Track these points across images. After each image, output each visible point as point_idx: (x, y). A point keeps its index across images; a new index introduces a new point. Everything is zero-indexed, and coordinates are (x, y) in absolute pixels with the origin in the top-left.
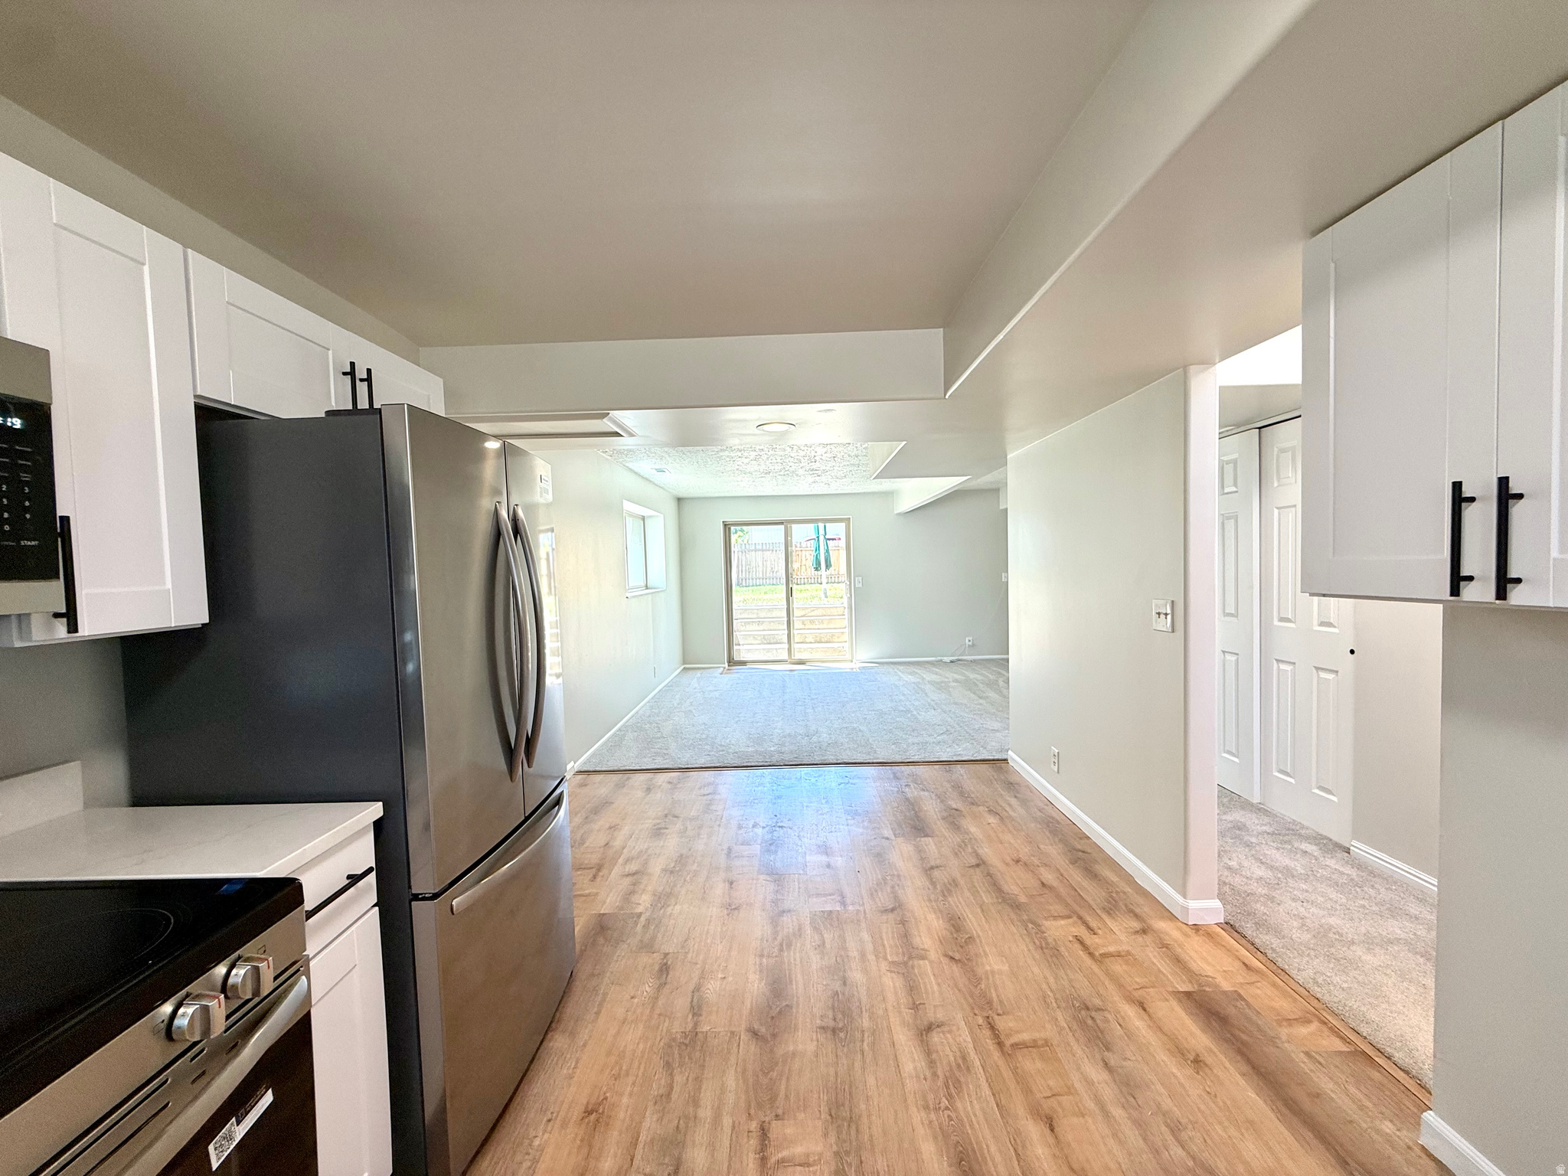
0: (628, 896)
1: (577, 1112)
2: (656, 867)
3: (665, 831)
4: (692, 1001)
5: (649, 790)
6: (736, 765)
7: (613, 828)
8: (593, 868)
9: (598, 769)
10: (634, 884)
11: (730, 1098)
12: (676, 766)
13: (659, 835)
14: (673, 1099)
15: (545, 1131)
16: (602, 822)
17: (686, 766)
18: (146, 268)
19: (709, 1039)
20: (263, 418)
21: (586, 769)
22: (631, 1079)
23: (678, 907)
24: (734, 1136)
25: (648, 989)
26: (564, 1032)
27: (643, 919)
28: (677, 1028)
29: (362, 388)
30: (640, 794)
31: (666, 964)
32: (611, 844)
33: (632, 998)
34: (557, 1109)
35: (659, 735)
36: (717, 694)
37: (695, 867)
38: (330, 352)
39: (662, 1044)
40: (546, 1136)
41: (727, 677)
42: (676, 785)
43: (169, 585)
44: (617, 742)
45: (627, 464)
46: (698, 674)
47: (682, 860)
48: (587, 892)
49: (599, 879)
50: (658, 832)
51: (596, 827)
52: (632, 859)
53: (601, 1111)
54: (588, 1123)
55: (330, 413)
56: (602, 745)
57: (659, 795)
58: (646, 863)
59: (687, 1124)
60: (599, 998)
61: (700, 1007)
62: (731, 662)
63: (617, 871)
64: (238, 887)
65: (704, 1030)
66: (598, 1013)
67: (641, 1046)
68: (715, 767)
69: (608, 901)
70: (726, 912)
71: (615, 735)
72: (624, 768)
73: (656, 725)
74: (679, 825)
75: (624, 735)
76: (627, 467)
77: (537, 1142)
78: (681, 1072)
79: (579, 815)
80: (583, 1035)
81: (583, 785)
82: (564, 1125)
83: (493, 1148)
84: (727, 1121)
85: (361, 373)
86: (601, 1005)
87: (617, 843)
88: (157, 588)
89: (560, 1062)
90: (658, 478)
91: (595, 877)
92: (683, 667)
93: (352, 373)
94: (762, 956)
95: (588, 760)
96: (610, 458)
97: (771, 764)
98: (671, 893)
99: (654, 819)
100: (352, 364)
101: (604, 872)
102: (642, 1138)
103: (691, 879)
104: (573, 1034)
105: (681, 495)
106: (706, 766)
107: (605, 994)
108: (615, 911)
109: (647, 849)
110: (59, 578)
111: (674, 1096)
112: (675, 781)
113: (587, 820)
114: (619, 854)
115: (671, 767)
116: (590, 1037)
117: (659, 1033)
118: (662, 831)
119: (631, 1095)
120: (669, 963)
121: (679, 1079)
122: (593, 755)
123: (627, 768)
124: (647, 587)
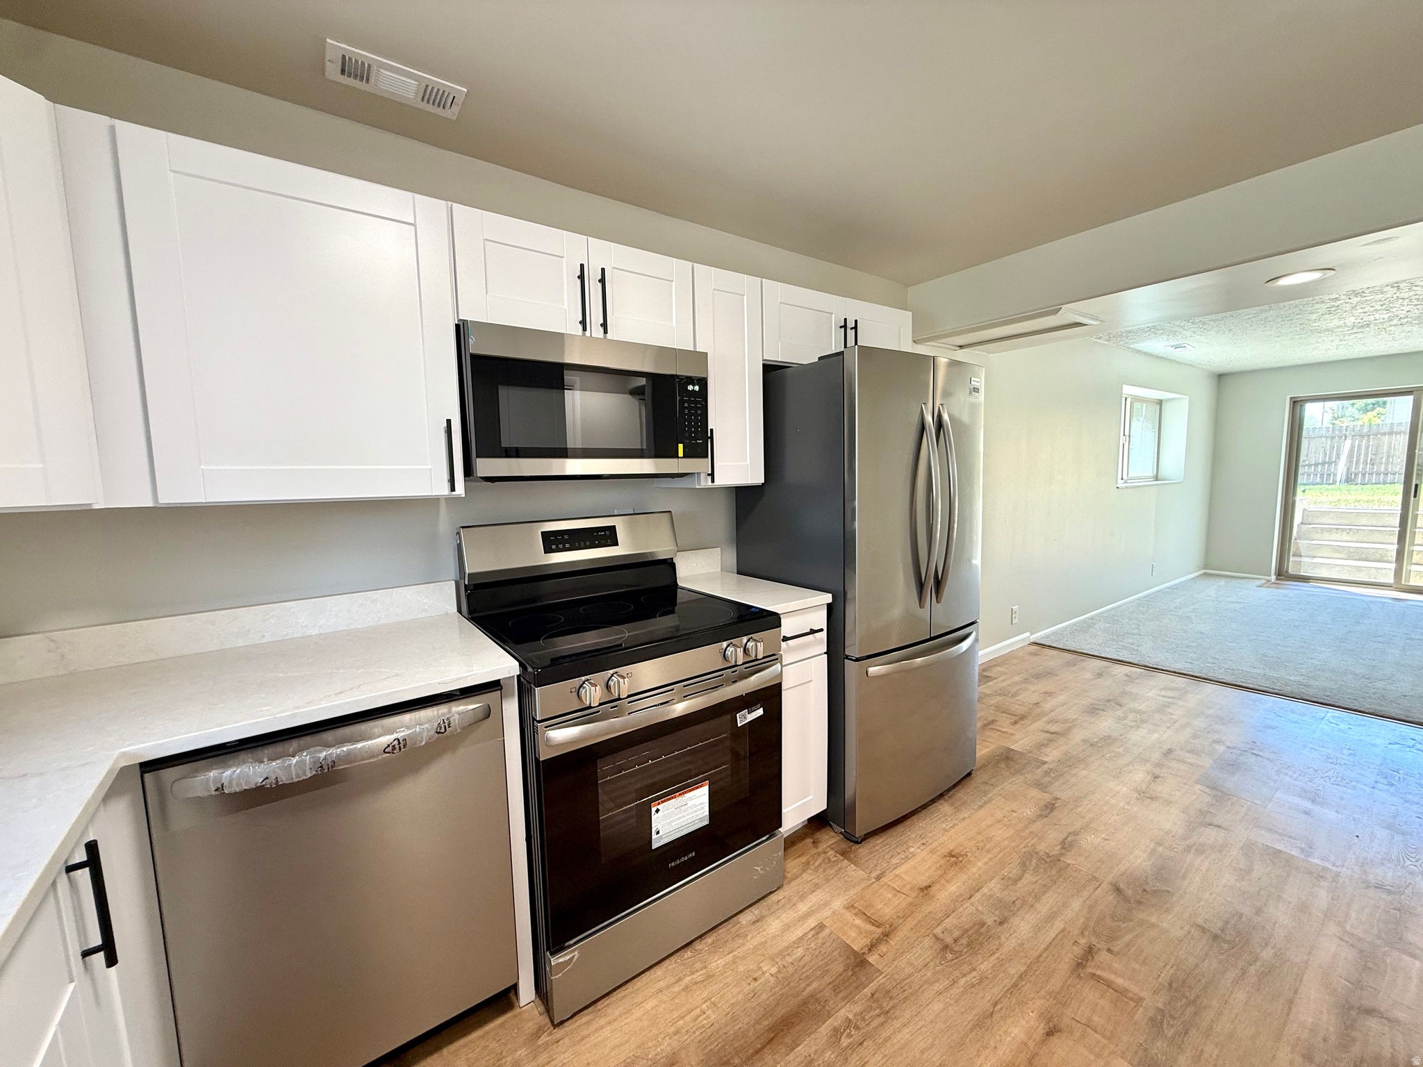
0: (1040, 746)
1: (945, 851)
2: (1078, 736)
3: (1102, 712)
4: (1066, 839)
5: (1100, 675)
6: (1224, 681)
7: (1048, 694)
8: (1016, 716)
9: (1053, 645)
10: (1051, 740)
11: (1069, 914)
12: (1142, 663)
13: (1093, 713)
14: (1018, 885)
15: (919, 848)
16: (1042, 686)
17: (1156, 666)
18: (745, 297)
19: (1069, 869)
20: (795, 366)
21: (1042, 643)
22: (990, 856)
23: (1085, 772)
24: (1060, 936)
25: (1029, 813)
26: (952, 805)
27: (1046, 766)
28: (1042, 847)
29: (851, 334)
30: (1088, 675)
31: (1053, 804)
32: (1041, 704)
33: (1012, 811)
34: (931, 841)
35: (1136, 631)
36: (1238, 606)
37: (1121, 750)
38: (833, 315)
39: (1024, 850)
40: (919, 850)
41: (1266, 592)
42: (1134, 679)
43: (748, 462)
44: (1086, 627)
45: (1132, 346)
46: (1222, 582)
47: (1108, 740)
48: (1004, 730)
49: (1018, 726)
50: (1093, 710)
51: (1032, 688)
52: (1057, 722)
53: (960, 859)
54: (949, 861)
55: (820, 358)
56: (1066, 627)
57: (1109, 682)
58: (1069, 729)
59: (1022, 906)
60: (985, 799)
61: (1071, 846)
62: (1282, 574)
63: (1039, 724)
64: (757, 610)
65: (1068, 862)
66: (980, 807)
67: (1006, 842)
68: (1193, 676)
69: (1021, 741)
70: (1136, 795)
71: (1084, 621)
72: (1081, 651)
73: (1136, 622)
74: (1120, 713)
75: (1094, 624)
76: (1132, 349)
77: (912, 850)
78: (1032, 875)
79: (1022, 675)
80: (965, 813)
81: (1035, 654)
82: (932, 852)
83: (885, 837)
84: (1059, 924)
85: (851, 324)
86: (986, 803)
87: (1047, 706)
88: (744, 463)
89: (943, 819)
90: (1177, 354)
91: (1016, 722)
92: (1203, 572)
93: (845, 326)
94: (1159, 844)
95: (1047, 637)
96: (1107, 343)
97: (1280, 692)
98: (1083, 760)
99: (1093, 699)
100: (845, 320)
101: (1025, 722)
102: (985, 890)
103: (1110, 757)
104: (958, 809)
105: (1221, 370)
106: (1181, 672)
107: (991, 800)
108: (1025, 751)
109: (1074, 720)
110: (707, 457)
111: (1019, 885)
112: (1134, 676)
113: (1026, 680)
114: (1044, 714)
115: (1135, 662)
116: (969, 817)
117: (1025, 842)
118: (1097, 712)
119: (986, 863)
120: (1056, 805)
121: (1028, 877)
122: (1054, 633)
123: (1084, 651)
124: (1157, 478)
